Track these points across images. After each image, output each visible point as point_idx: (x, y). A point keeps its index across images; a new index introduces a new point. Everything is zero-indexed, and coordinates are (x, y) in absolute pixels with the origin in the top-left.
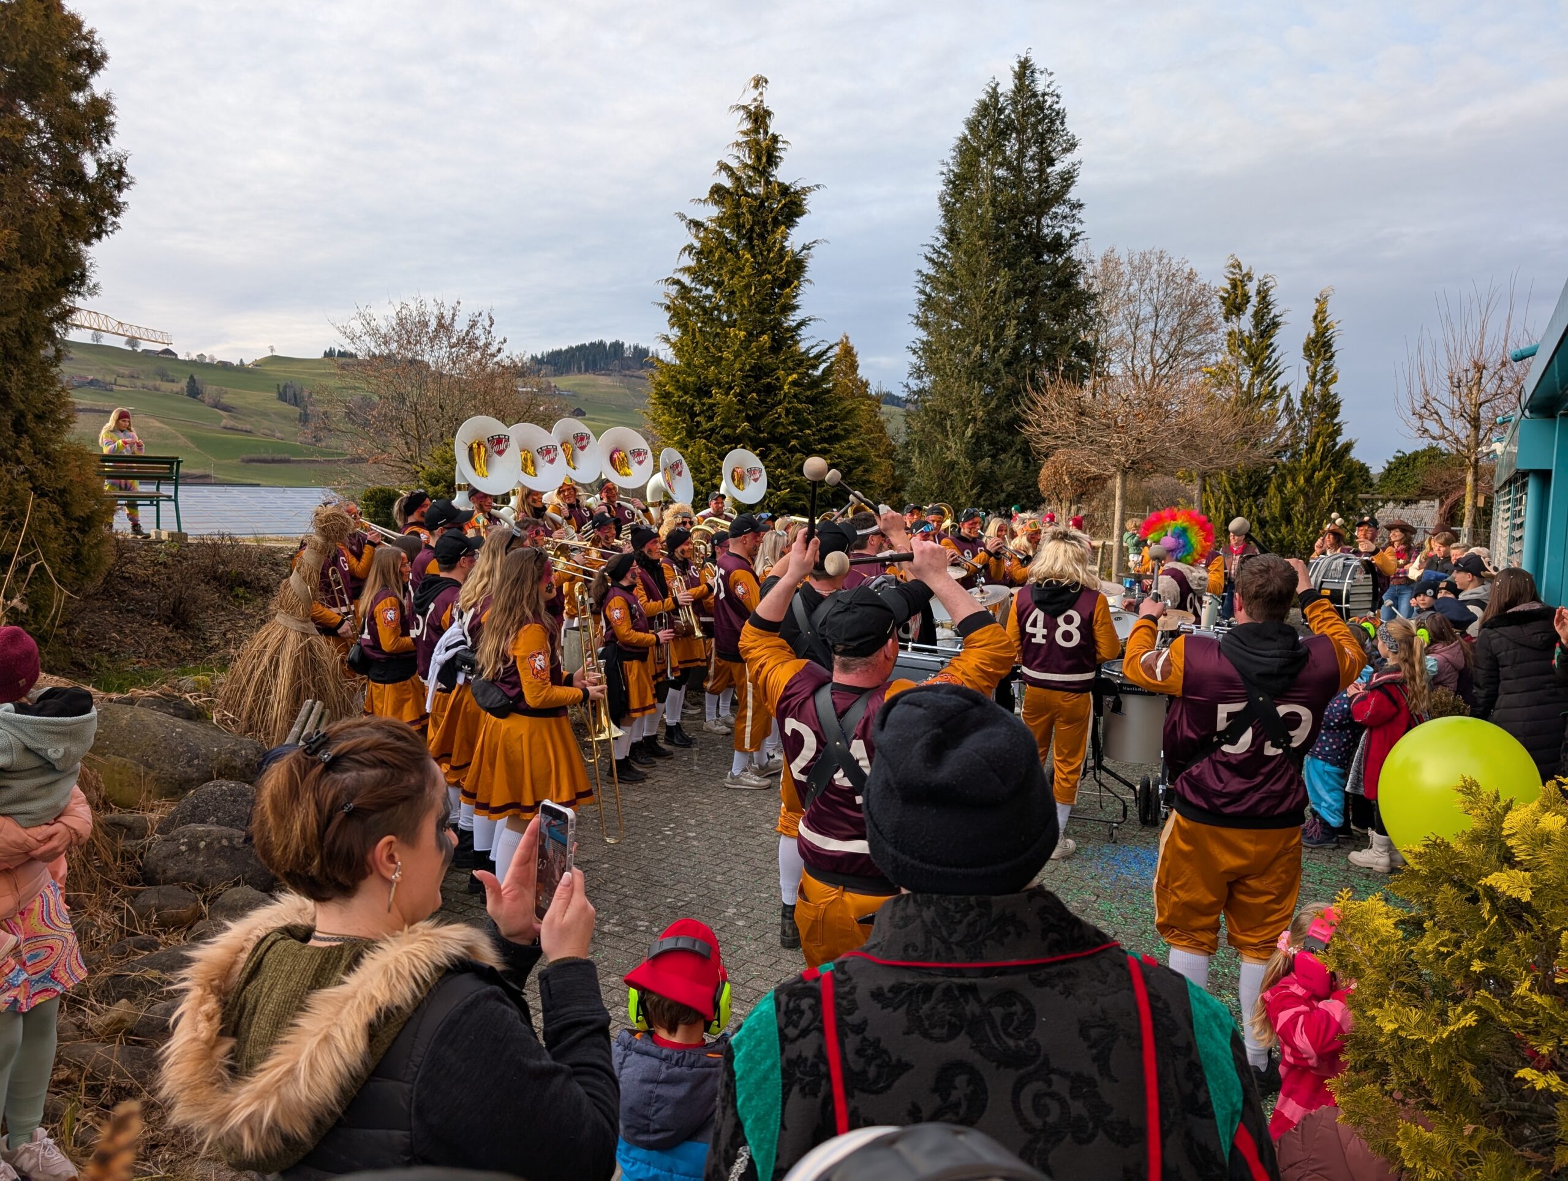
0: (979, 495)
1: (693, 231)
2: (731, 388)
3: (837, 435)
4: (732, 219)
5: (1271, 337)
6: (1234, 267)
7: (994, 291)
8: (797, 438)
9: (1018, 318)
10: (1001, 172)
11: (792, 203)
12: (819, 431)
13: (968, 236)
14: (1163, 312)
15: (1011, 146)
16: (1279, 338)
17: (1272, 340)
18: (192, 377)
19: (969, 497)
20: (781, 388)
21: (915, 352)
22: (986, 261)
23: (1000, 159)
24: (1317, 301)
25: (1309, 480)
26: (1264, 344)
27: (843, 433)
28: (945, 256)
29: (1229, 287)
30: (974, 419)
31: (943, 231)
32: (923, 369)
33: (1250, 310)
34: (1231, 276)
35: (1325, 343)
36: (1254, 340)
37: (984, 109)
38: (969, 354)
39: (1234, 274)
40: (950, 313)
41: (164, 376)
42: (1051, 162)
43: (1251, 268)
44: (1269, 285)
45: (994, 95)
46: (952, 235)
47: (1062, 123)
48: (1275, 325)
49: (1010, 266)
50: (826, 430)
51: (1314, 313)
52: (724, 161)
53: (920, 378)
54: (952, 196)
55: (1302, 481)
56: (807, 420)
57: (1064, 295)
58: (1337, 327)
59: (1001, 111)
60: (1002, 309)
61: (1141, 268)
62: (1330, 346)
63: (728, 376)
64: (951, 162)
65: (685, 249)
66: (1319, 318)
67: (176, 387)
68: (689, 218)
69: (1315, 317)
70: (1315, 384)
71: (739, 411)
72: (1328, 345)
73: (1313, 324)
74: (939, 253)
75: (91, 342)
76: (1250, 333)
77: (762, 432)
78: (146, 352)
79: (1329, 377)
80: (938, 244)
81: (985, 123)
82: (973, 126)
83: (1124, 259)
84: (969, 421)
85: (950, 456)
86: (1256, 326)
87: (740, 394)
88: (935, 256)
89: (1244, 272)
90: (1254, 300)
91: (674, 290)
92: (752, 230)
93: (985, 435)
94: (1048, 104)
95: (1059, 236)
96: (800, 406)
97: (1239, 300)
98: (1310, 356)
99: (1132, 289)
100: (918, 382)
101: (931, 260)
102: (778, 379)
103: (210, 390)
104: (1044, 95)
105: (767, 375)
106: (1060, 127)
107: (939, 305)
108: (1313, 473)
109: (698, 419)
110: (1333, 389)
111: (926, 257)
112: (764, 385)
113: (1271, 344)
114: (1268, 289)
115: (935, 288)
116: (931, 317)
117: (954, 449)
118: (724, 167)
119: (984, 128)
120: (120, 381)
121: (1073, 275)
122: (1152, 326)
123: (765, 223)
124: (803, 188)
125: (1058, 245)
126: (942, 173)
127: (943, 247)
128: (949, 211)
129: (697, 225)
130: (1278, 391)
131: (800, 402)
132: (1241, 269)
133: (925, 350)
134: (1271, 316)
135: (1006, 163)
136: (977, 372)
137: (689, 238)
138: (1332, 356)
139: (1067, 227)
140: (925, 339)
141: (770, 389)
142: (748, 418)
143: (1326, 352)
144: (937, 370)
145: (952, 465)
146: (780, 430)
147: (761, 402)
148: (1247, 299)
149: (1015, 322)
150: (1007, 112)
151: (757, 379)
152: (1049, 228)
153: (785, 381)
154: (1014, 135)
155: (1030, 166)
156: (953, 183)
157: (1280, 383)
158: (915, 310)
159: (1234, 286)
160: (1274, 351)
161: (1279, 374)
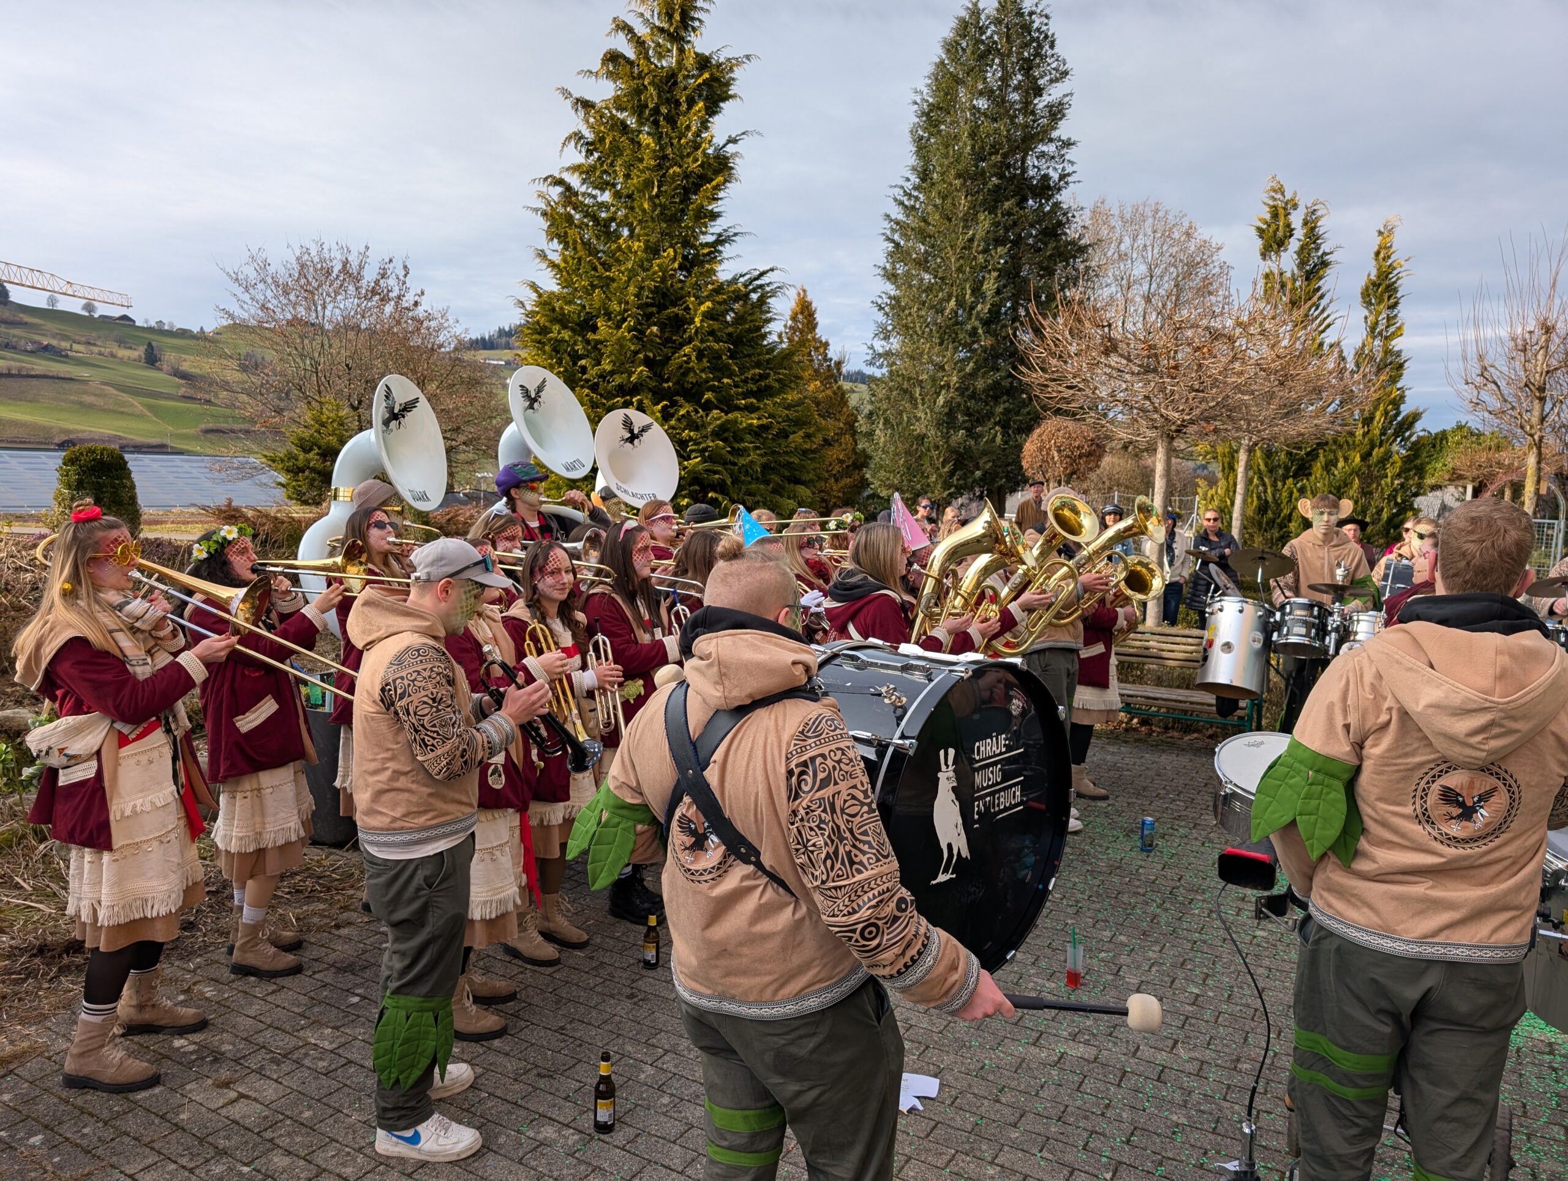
0: (952, 474)
1: (581, 113)
2: (624, 320)
3: (769, 388)
4: (633, 100)
5: (1320, 278)
6: (1275, 191)
7: (971, 240)
8: (712, 389)
9: (999, 270)
10: (982, 103)
11: (714, 79)
12: (745, 381)
13: (943, 174)
14: (1157, 272)
15: (993, 75)
16: (1328, 282)
17: (1321, 283)
18: (150, 345)
19: (940, 476)
20: (692, 322)
21: (881, 308)
22: (963, 203)
23: (980, 86)
24: (1380, 233)
25: (1366, 457)
26: (1312, 288)
27: (777, 385)
28: (917, 198)
29: (1268, 217)
30: (948, 386)
31: (914, 169)
32: (890, 328)
33: (1294, 245)
34: (1271, 203)
35: (1388, 286)
36: (1298, 284)
37: (963, 28)
38: (942, 311)
39: (1275, 199)
40: (922, 263)
41: (121, 342)
42: (1039, 91)
43: (1295, 193)
44: (1319, 213)
45: (976, 12)
46: (924, 175)
47: (1052, 46)
48: (1325, 264)
49: (992, 210)
50: (755, 380)
51: (1376, 248)
52: (622, 18)
53: (886, 338)
54: (925, 129)
55: (1358, 459)
56: (727, 367)
57: (1052, 245)
58: (1406, 266)
59: (982, 30)
60: (981, 258)
61: (1134, 220)
62: (1396, 290)
63: (620, 303)
64: (925, 90)
65: (569, 138)
66: (1383, 253)
67: (135, 354)
68: (576, 95)
69: (1377, 254)
70: (1374, 338)
71: (636, 353)
72: (1391, 289)
73: (1374, 262)
74: (910, 196)
75: (46, 307)
76: (1293, 274)
77: (667, 381)
78: (103, 317)
79: (1392, 329)
80: (908, 186)
81: (964, 44)
82: (951, 47)
83: (1115, 211)
84: (942, 387)
85: (919, 428)
86: (1302, 264)
87: (634, 329)
88: (905, 199)
89: (1288, 196)
90: (1299, 233)
91: (556, 192)
92: (656, 111)
93: (959, 405)
94: (1035, 25)
95: (1046, 177)
96: (716, 346)
97: (1280, 234)
98: (1370, 303)
99: (1123, 247)
100: (883, 343)
101: (901, 203)
102: (687, 309)
103: (169, 357)
104: (1031, 14)
105: (674, 304)
106: (1050, 52)
107: (909, 254)
108: (1372, 448)
109: (583, 362)
110: (1397, 344)
111: (895, 200)
112: (669, 318)
113: (1319, 288)
114: (1318, 219)
115: (904, 235)
116: (901, 269)
117: (923, 422)
118: (625, 28)
119: (964, 50)
120: (75, 347)
121: (1060, 224)
122: (1146, 287)
123: (678, 103)
124: (729, 60)
125: (1045, 189)
126: (915, 103)
127: (916, 188)
128: (922, 149)
129: (586, 105)
130: (1326, 347)
131: (717, 341)
132: (1283, 194)
133: (892, 308)
134: (1320, 253)
135: (988, 93)
136: (949, 333)
137: (576, 122)
138: (1396, 304)
139: (1055, 169)
140: (892, 293)
141: (679, 323)
142: (647, 362)
143: (1389, 297)
144: (905, 329)
145: (921, 438)
146: (691, 378)
147: (667, 341)
148: (1290, 232)
149: (995, 274)
150: (989, 33)
151: (662, 307)
152: (1034, 166)
153: (696, 310)
154: (997, 61)
155: (1015, 96)
156: (927, 114)
157: (1329, 337)
158: (882, 261)
159: (1275, 215)
160: (1321, 297)
161: (1329, 326)
